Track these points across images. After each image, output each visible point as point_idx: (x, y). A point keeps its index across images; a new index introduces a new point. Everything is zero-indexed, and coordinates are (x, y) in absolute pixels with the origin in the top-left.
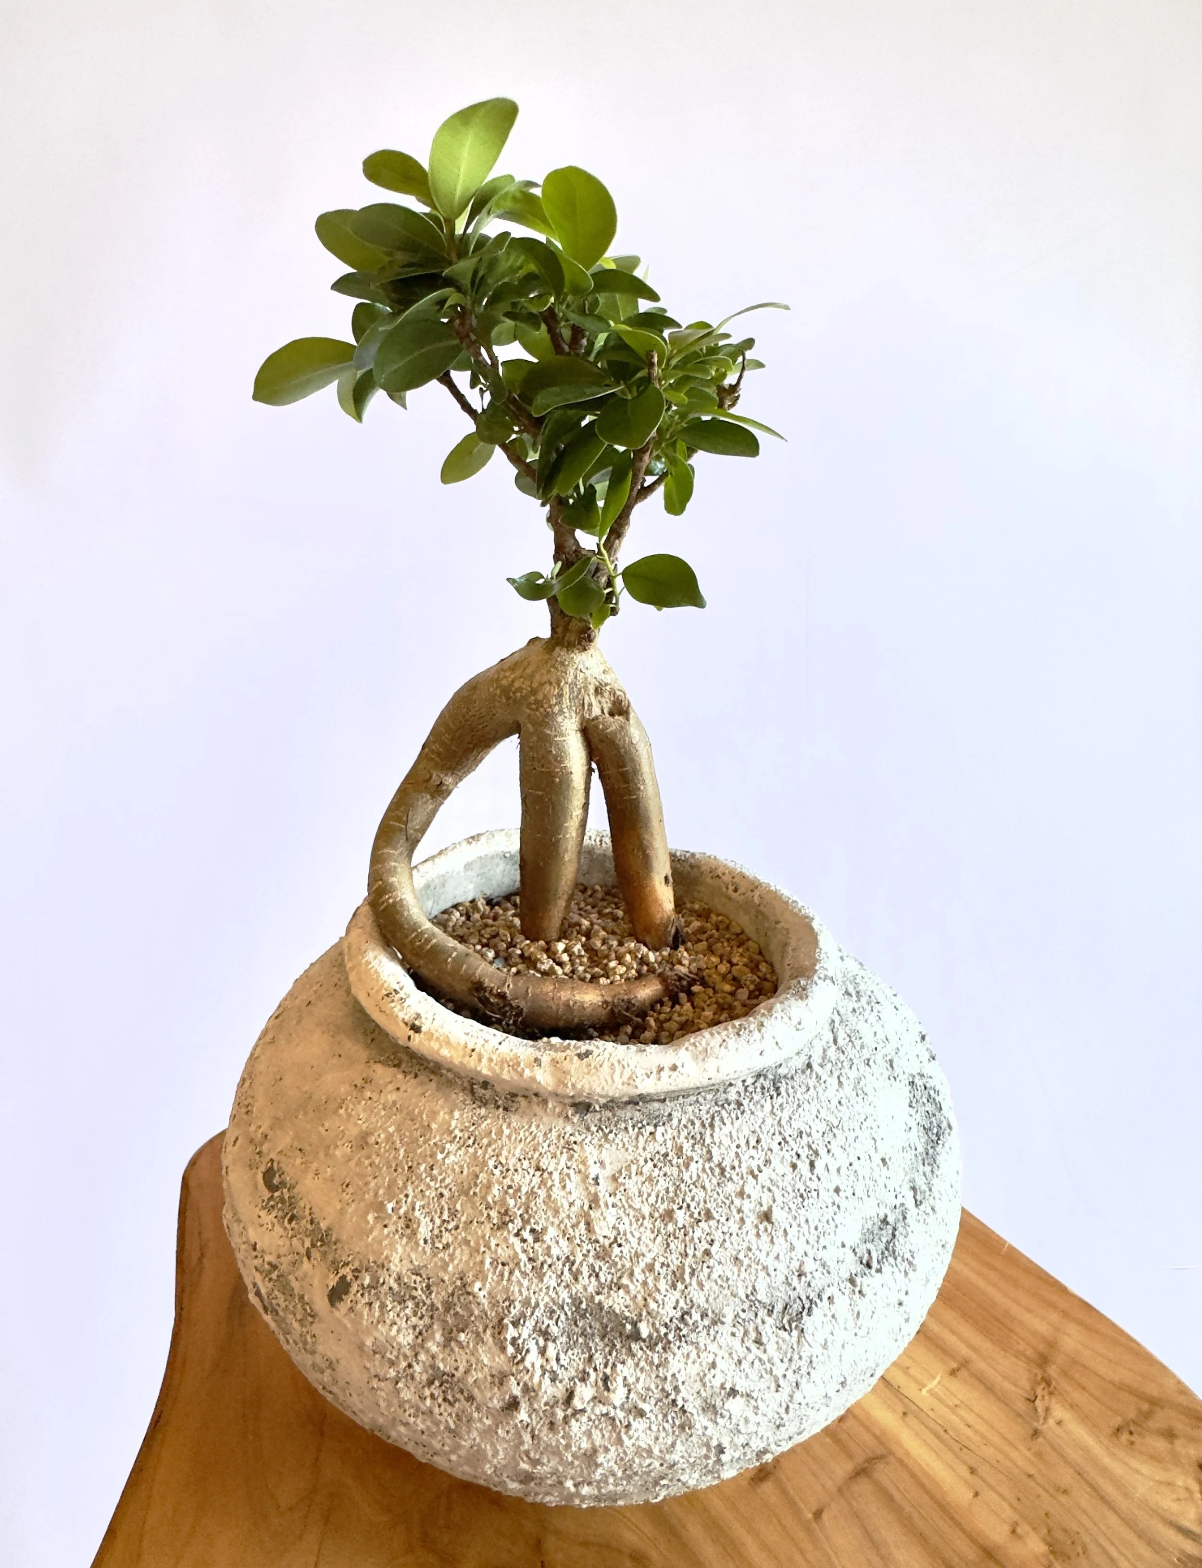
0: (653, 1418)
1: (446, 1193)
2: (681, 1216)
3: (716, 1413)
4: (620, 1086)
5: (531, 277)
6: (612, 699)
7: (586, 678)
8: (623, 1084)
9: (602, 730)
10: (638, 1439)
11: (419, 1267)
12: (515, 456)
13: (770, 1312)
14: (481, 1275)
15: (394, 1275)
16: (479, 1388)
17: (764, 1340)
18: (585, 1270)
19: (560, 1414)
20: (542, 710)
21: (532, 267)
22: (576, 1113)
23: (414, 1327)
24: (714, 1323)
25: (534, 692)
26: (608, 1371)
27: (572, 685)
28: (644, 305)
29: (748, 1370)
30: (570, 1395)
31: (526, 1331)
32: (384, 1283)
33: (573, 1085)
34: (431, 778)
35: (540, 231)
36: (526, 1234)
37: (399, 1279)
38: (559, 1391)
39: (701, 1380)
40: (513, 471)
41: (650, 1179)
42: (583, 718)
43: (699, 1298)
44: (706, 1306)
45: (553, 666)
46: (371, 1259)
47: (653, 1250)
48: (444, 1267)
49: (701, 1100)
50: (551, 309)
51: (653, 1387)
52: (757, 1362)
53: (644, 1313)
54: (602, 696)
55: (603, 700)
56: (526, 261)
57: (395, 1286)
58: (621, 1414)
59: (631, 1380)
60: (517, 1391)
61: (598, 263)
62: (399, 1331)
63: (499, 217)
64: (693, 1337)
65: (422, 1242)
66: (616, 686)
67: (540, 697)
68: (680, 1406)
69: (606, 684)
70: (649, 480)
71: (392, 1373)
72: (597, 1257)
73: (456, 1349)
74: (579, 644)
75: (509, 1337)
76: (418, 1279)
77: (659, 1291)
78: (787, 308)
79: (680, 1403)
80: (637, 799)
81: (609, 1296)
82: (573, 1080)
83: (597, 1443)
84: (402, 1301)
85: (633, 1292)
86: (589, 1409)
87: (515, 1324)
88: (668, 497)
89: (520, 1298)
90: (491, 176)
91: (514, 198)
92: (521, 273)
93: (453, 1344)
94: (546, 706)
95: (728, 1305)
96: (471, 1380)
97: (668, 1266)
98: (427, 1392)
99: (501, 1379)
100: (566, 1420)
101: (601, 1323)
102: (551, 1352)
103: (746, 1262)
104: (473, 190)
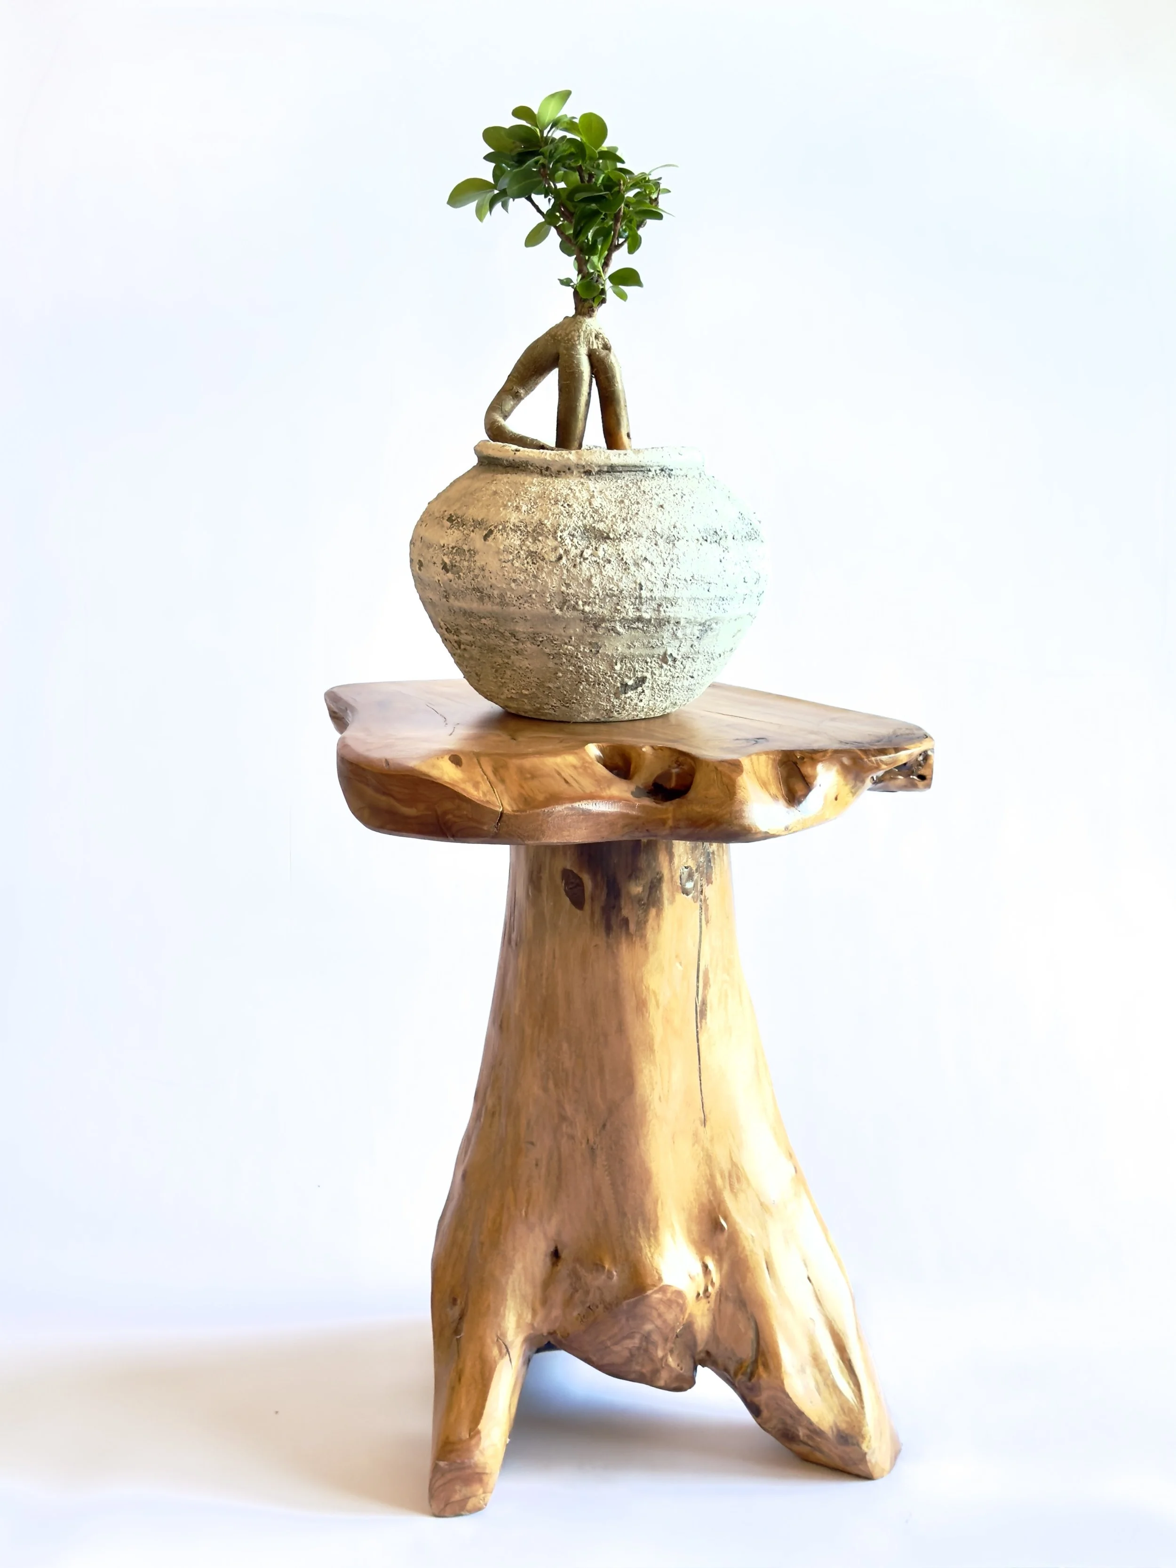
0: (614, 565)
1: (533, 499)
2: (627, 502)
3: (639, 566)
4: (604, 459)
5: (572, 154)
6: (603, 343)
7: (591, 330)
8: (605, 458)
9: (598, 355)
10: (608, 572)
11: (523, 520)
12: (560, 232)
13: (662, 537)
14: (547, 518)
15: (512, 524)
16: (547, 554)
17: (659, 543)
18: (588, 515)
19: (578, 560)
20: (570, 343)
21: (573, 150)
22: (585, 475)
23: (520, 539)
24: (639, 536)
25: (567, 335)
26: (597, 546)
27: (585, 332)
28: (619, 165)
29: (652, 552)
30: (582, 552)
31: (565, 534)
32: (508, 527)
33: (585, 459)
34: (513, 388)
35: (577, 135)
36: (565, 505)
37: (514, 525)
38: (578, 552)
39: (633, 552)
40: (559, 240)
41: (615, 492)
42: (589, 347)
43: (633, 527)
44: (636, 530)
45: (576, 323)
46: (502, 521)
47: (615, 511)
48: (533, 517)
49: (637, 474)
50: (580, 166)
51: (614, 552)
52: (655, 550)
53: (611, 530)
54: (598, 340)
55: (599, 343)
56: (570, 147)
57: (513, 527)
58: (601, 562)
59: (606, 549)
60: (562, 552)
61: (600, 148)
62: (514, 541)
63: (561, 130)
64: (631, 539)
65: (523, 512)
66: (605, 336)
67: (570, 337)
68: (625, 561)
69: (600, 334)
70: (621, 240)
71: (511, 557)
72: (593, 512)
73: (538, 543)
74: (589, 313)
75: (559, 536)
76: (522, 524)
77: (617, 522)
78: (677, 166)
79: (625, 560)
80: (615, 389)
81: (597, 524)
82: (585, 457)
83: (592, 573)
84: (516, 532)
85: (607, 523)
86: (589, 558)
87: (561, 532)
88: (629, 248)
89: (563, 524)
90: (559, 114)
91: (567, 123)
92: (569, 152)
93: (537, 541)
94: (572, 341)
95: (645, 532)
96: (544, 551)
97: (621, 516)
98: (525, 561)
99: (555, 549)
100: (580, 563)
101: (595, 534)
102: (575, 540)
103: (652, 518)
104: (552, 119)
